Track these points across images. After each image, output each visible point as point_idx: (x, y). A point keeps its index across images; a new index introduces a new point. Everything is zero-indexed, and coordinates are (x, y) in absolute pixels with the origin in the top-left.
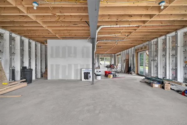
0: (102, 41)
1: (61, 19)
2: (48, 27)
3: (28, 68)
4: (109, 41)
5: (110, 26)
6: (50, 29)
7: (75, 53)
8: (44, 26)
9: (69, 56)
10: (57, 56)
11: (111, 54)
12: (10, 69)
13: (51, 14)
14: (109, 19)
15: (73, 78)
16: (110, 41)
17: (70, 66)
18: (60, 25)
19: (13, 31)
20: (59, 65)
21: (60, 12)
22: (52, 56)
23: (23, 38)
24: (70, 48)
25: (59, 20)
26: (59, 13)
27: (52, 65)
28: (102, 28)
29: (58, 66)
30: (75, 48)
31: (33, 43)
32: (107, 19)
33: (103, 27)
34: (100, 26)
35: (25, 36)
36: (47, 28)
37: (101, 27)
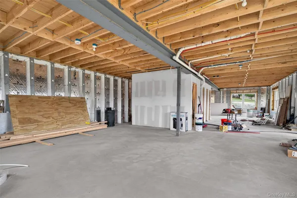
0: (210, 67)
1: (126, 52)
2: (123, 61)
3: (112, 109)
4: (222, 66)
5: (195, 46)
6: (124, 63)
7: (164, 90)
8: (117, 61)
9: (156, 94)
10: (143, 94)
11: (259, 86)
12: (95, 110)
13: (112, 50)
14: (181, 38)
15: (160, 125)
16: (226, 65)
17: (157, 107)
18: (130, 58)
19: (98, 70)
20: (144, 106)
21: (120, 46)
22: (137, 96)
23: (108, 76)
24: (157, 83)
25: (125, 53)
26: (118, 47)
27: (137, 107)
28: (183, 51)
29: (142, 108)
30: (164, 83)
31: (120, 80)
32: (178, 39)
33: (184, 49)
34: (180, 48)
35: (110, 74)
36: (121, 63)
37: (181, 50)
